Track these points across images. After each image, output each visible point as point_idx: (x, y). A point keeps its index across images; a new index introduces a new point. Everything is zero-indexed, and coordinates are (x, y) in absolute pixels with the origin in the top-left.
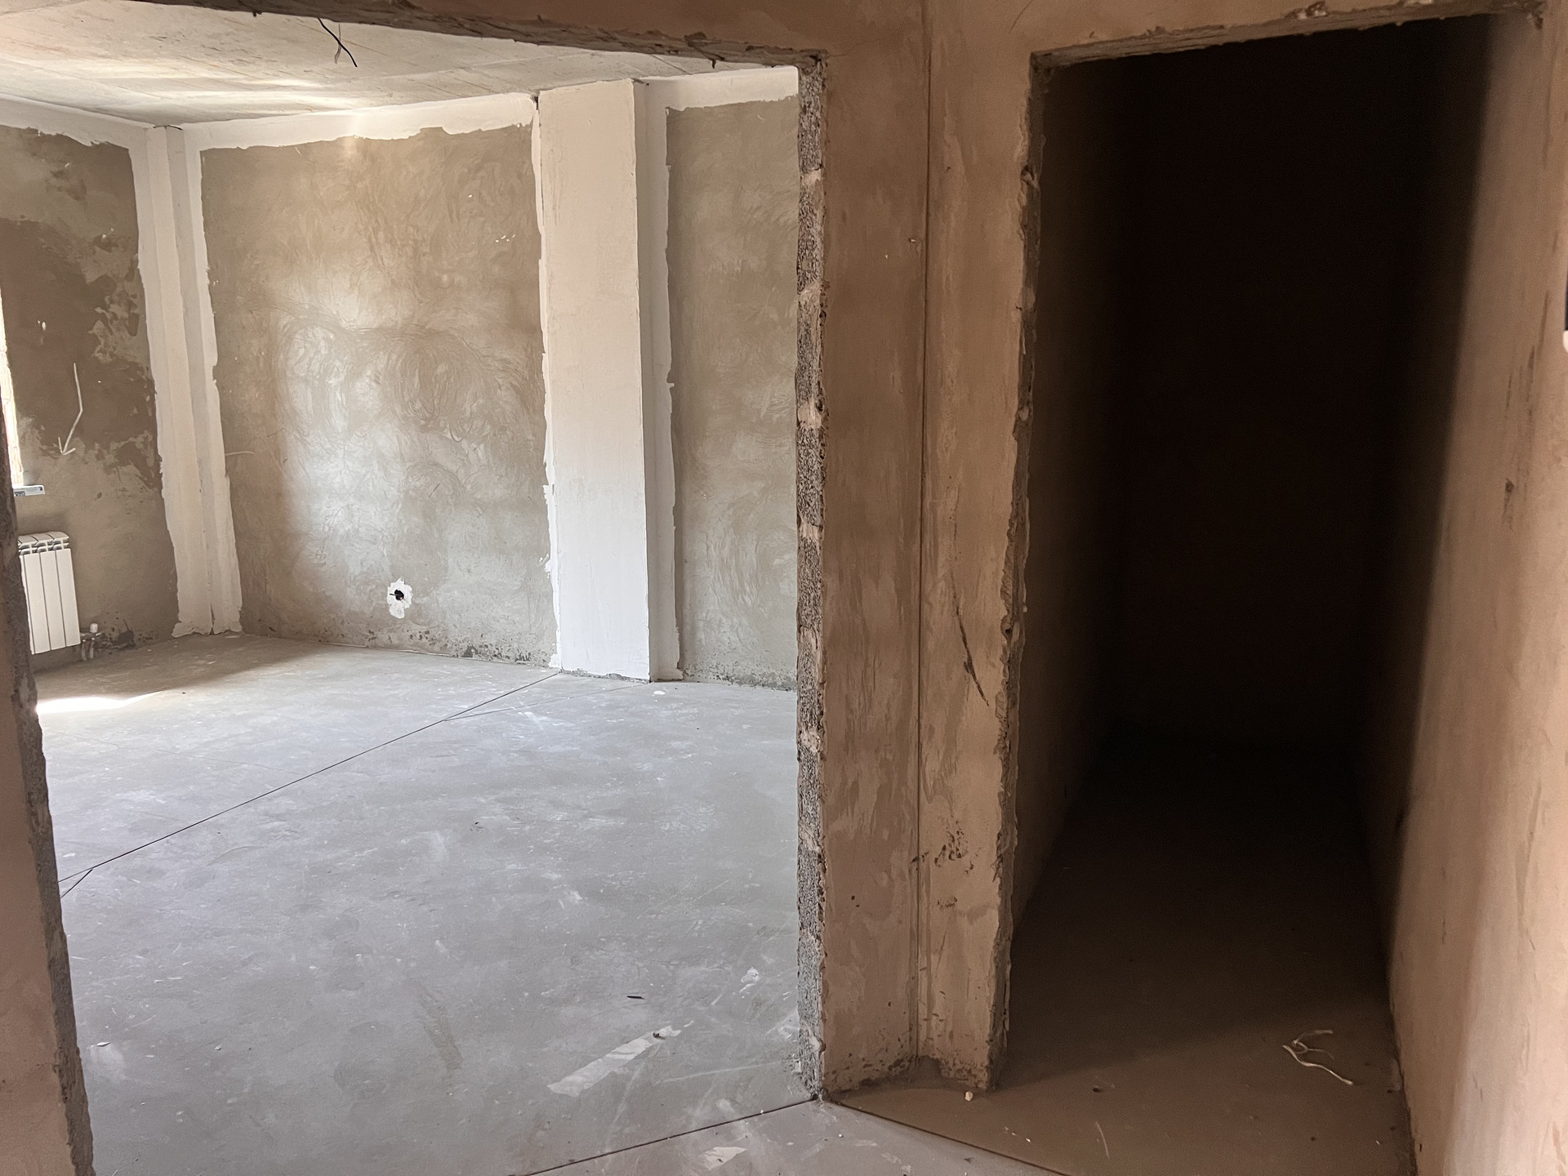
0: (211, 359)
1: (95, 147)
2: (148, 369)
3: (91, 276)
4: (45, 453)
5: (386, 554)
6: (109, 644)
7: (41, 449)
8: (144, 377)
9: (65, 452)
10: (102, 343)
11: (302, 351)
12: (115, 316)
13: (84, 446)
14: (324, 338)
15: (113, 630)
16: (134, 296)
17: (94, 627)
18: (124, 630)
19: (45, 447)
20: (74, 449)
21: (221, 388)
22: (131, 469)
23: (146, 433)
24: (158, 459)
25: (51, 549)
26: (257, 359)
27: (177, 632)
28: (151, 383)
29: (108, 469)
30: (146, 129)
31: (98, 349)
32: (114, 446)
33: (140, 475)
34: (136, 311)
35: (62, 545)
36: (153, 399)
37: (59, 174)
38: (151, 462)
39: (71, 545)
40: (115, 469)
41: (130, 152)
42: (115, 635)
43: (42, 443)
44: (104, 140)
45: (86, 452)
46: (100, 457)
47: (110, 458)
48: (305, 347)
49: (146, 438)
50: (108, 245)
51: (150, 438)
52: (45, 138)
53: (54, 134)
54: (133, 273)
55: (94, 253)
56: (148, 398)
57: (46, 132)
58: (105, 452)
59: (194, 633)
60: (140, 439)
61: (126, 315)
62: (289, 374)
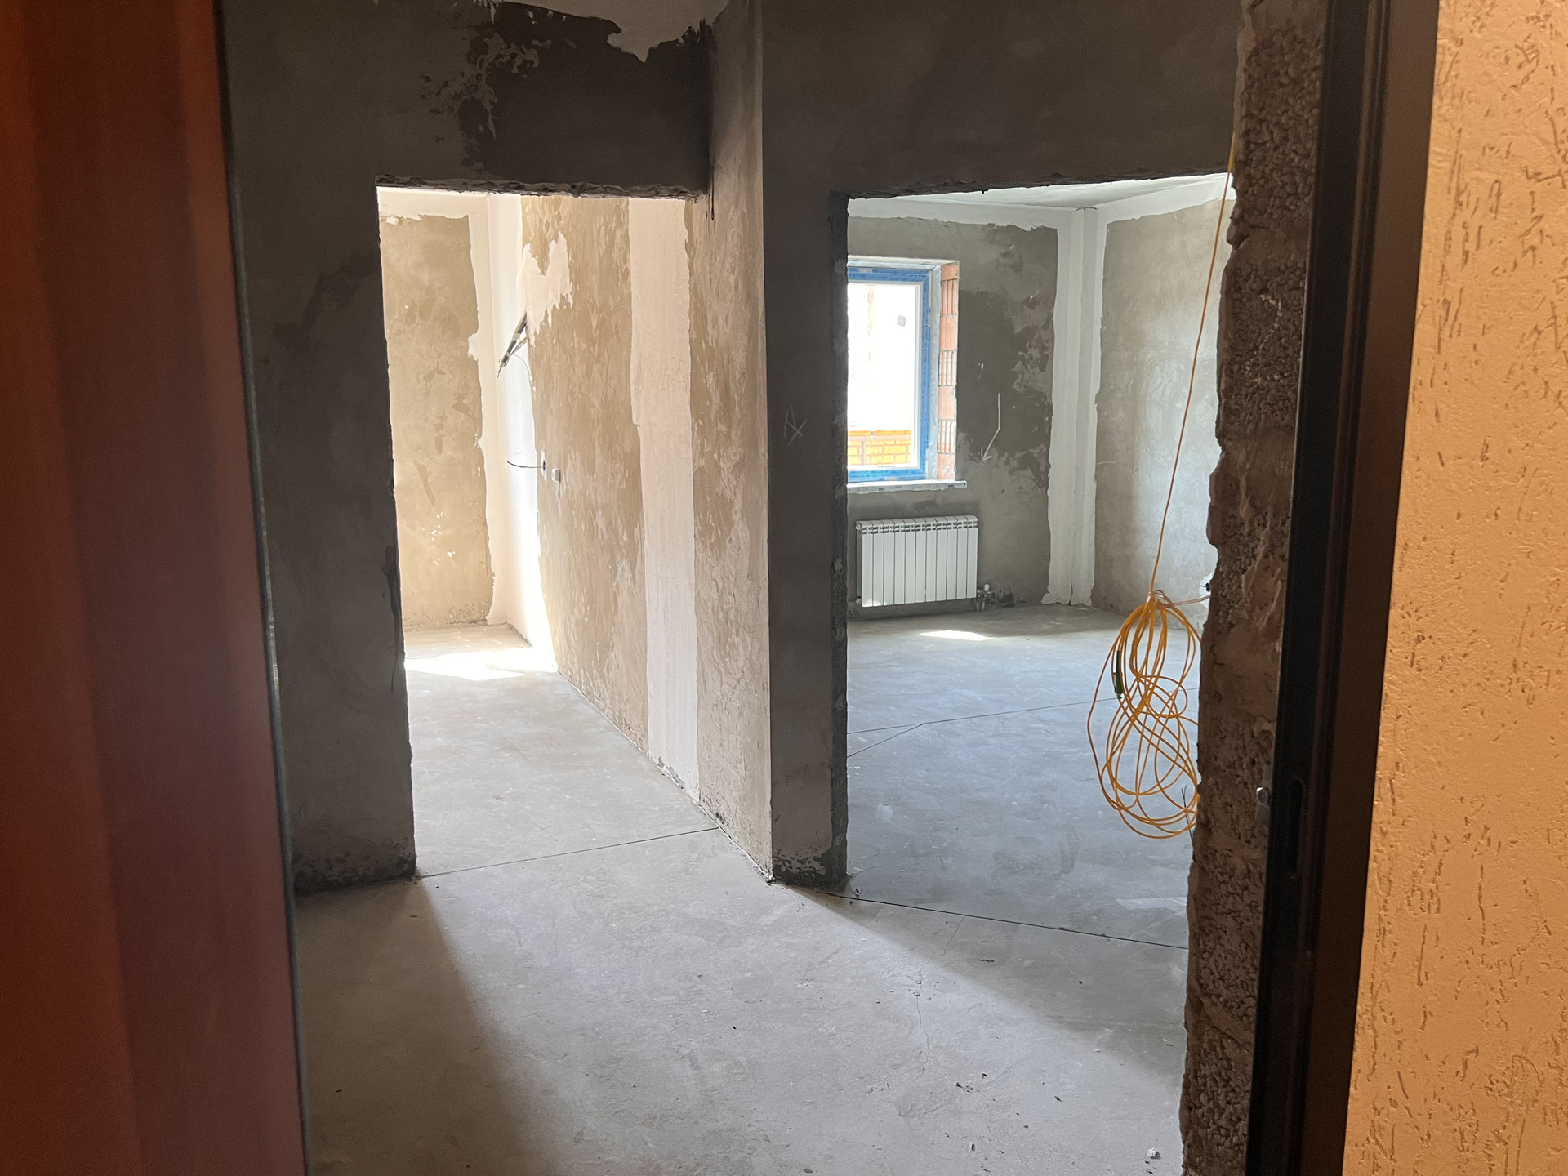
0: (1095, 387)
1: (1033, 230)
2: (1050, 396)
3: (1018, 329)
4: (971, 458)
6: (996, 601)
7: (969, 456)
8: (1046, 403)
9: (984, 458)
10: (1020, 378)
11: (1160, 379)
12: (1031, 356)
13: (997, 454)
14: (1176, 369)
15: (1000, 591)
16: (1047, 341)
17: (987, 587)
18: (1008, 592)
19: (971, 454)
20: (990, 457)
21: (1100, 411)
22: (1028, 472)
23: (1042, 446)
24: (1048, 466)
25: (965, 527)
26: (1127, 386)
27: (1046, 599)
28: (1050, 407)
29: (1011, 472)
30: (1071, 212)
31: (1016, 382)
32: (1018, 455)
33: (1034, 477)
34: (1047, 353)
35: (972, 525)
36: (1050, 420)
37: (1006, 255)
38: (1042, 469)
39: (979, 525)
40: (1016, 472)
41: (1058, 231)
42: (1001, 596)
43: (970, 452)
44: (1039, 224)
45: (999, 457)
46: (1007, 463)
47: (1014, 464)
48: (1162, 377)
49: (1041, 450)
50: (1033, 304)
51: (1044, 450)
52: (1000, 229)
53: (1005, 225)
54: (1048, 324)
55: (1023, 310)
56: (1047, 419)
57: (1000, 225)
58: (1011, 459)
59: (1058, 603)
60: (1037, 450)
61: (1040, 356)
62: (1148, 399)
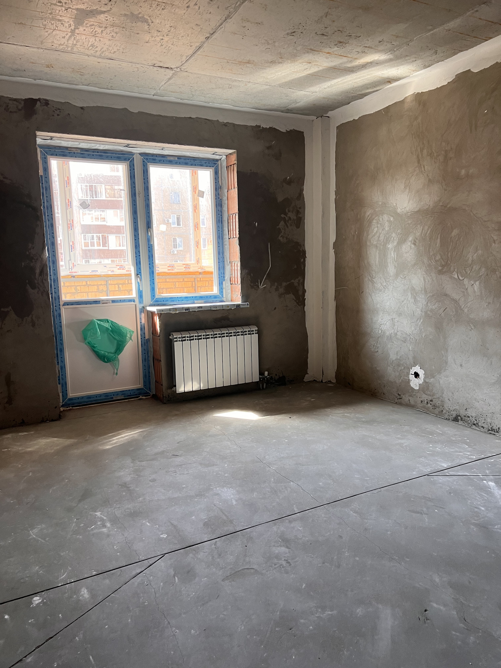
0: (333, 238)
1: (287, 132)
2: (304, 245)
3: (280, 199)
4: (252, 287)
5: (411, 349)
6: (274, 381)
7: (251, 285)
8: (301, 249)
9: (261, 287)
10: (283, 232)
11: (376, 229)
12: (290, 218)
13: (270, 284)
14: (388, 221)
15: (276, 375)
16: (300, 208)
17: (266, 373)
18: (281, 375)
20: (265, 286)
21: (336, 253)
22: (291, 296)
23: (300, 278)
24: (304, 291)
25: (250, 334)
26: (354, 236)
27: (307, 378)
28: (304, 252)
29: (280, 296)
30: (313, 121)
31: (280, 235)
32: (284, 284)
33: (295, 299)
34: (300, 216)
35: (254, 332)
36: (304, 261)
37: (269, 148)
38: (300, 293)
39: (259, 333)
40: (283, 296)
41: (304, 133)
42: (277, 378)
43: (251, 282)
44: (292, 129)
45: (271, 287)
46: (277, 289)
47: (281, 290)
48: (377, 227)
49: (299, 281)
50: (289, 182)
51: (301, 281)
52: (264, 129)
53: (268, 127)
54: (300, 196)
55: (283, 186)
56: (302, 260)
57: (264, 127)
58: (280, 287)
59: (314, 380)
60: (297, 280)
61: (295, 218)
62: (368, 244)
